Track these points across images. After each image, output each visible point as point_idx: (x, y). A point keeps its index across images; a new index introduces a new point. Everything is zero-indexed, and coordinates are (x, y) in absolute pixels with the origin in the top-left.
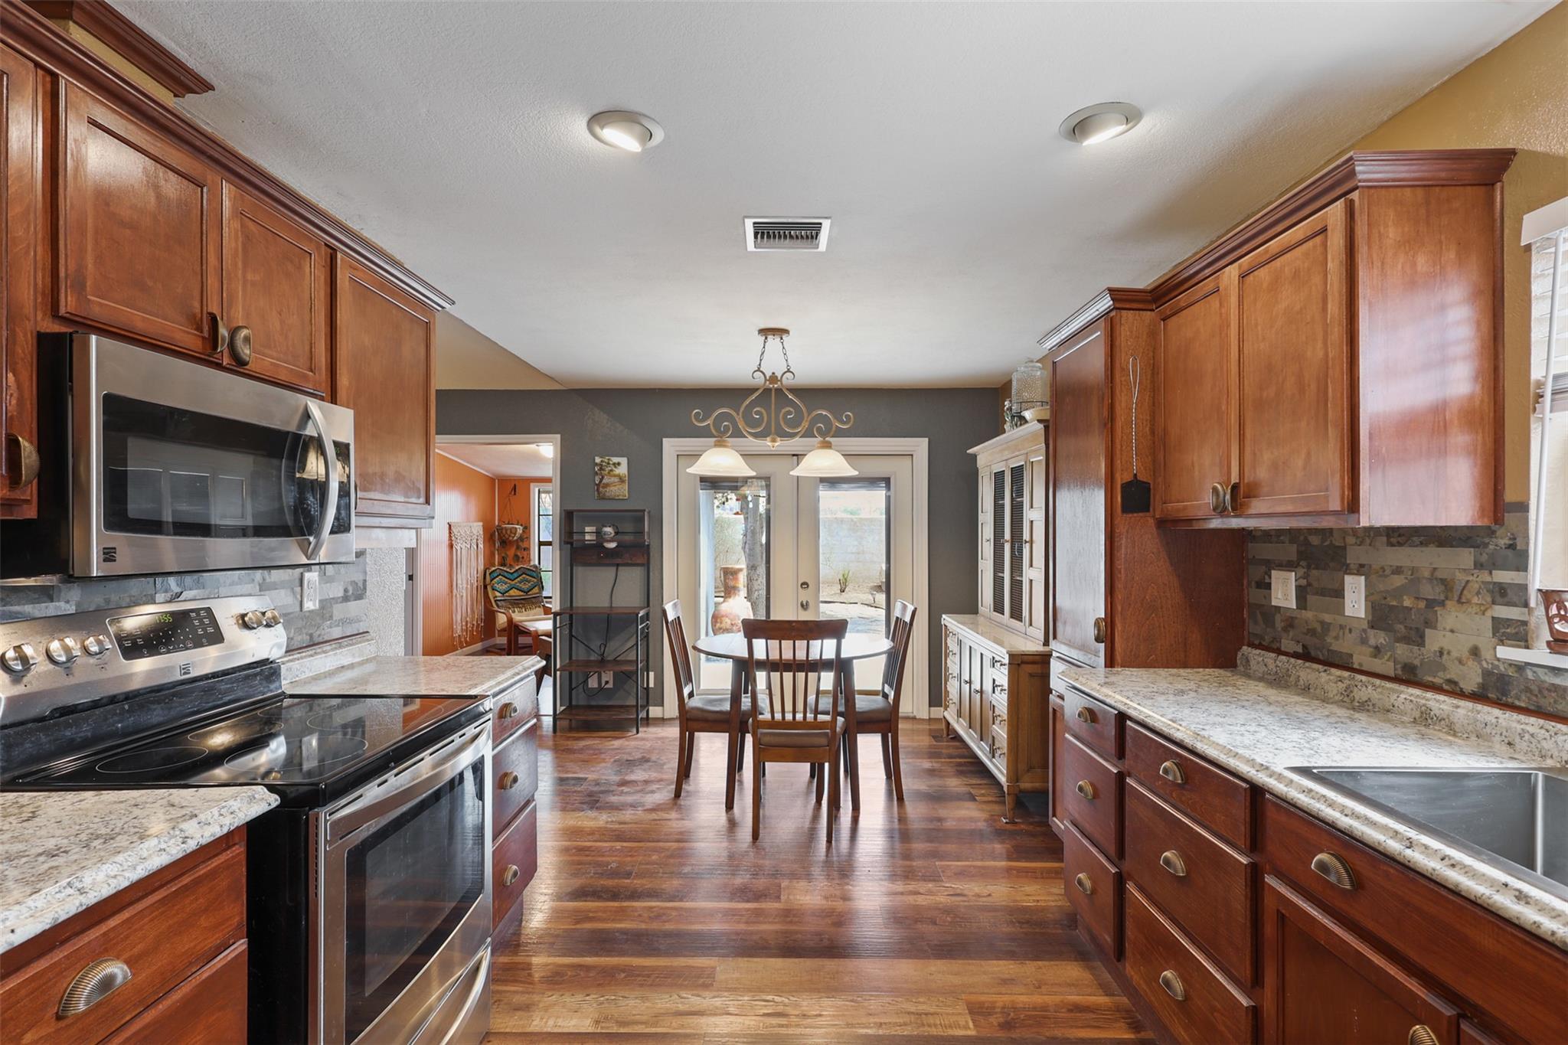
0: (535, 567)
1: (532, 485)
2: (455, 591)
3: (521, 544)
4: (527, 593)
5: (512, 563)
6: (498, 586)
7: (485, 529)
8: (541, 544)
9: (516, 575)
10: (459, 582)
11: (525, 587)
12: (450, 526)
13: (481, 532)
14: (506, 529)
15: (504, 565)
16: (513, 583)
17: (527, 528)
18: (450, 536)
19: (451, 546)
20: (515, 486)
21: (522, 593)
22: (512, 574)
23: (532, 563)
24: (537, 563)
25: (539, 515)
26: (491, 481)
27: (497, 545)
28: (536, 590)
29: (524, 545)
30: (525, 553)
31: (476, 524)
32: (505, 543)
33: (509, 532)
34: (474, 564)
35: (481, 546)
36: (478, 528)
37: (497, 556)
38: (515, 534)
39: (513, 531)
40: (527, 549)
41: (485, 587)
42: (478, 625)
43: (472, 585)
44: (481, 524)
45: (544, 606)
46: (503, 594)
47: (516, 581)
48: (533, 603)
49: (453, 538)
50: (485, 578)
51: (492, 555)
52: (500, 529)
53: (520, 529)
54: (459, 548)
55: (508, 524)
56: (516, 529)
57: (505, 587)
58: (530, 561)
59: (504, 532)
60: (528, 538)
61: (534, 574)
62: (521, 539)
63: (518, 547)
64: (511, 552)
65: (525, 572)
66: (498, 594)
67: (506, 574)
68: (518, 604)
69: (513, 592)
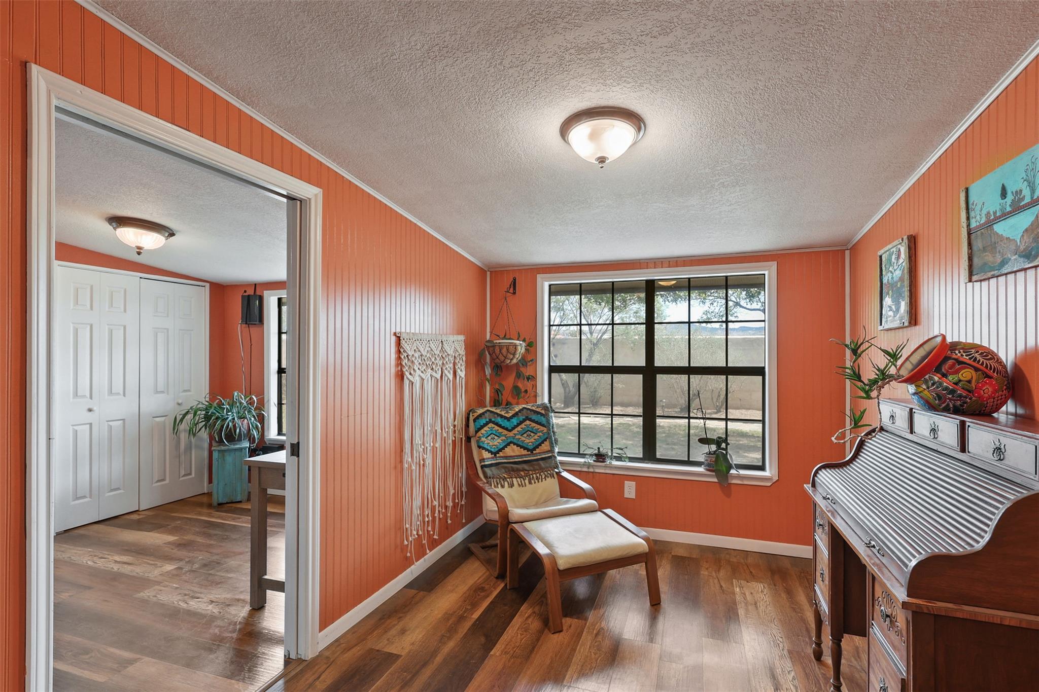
0: (545, 407)
1: (539, 277)
2: (407, 458)
3: (522, 369)
4: (532, 451)
5: (510, 399)
6: (487, 442)
7: (470, 347)
8: (553, 369)
9: (515, 421)
10: (418, 440)
11: (529, 441)
12: (399, 339)
13: (462, 352)
14: (501, 347)
15: (496, 403)
16: (511, 434)
17: (532, 345)
18: (399, 358)
19: (400, 376)
20: (515, 279)
21: (525, 452)
22: (508, 419)
23: (539, 402)
24: (546, 401)
25: (550, 326)
26: (481, 272)
27: (488, 371)
28: (545, 446)
29: (528, 372)
30: (529, 385)
31: (452, 338)
32: (498, 368)
33: (505, 351)
34: (448, 403)
35: (462, 374)
36: (456, 345)
37: (488, 388)
38: (514, 354)
39: (511, 349)
40: (532, 378)
41: (468, 439)
42: (455, 506)
43: (444, 440)
44: (462, 338)
45: (558, 474)
46: (495, 454)
47: (515, 431)
48: (542, 470)
49: (405, 362)
50: (467, 425)
51: (481, 388)
52: (491, 347)
53: (521, 347)
54: (416, 380)
55: (505, 338)
56: (515, 346)
57: (498, 442)
58: (535, 396)
59: (497, 351)
60: (534, 361)
61: (543, 420)
62: (524, 362)
63: (519, 375)
64: (509, 381)
65: (528, 416)
66: (486, 455)
67: (499, 420)
68: (518, 470)
69: (512, 451)
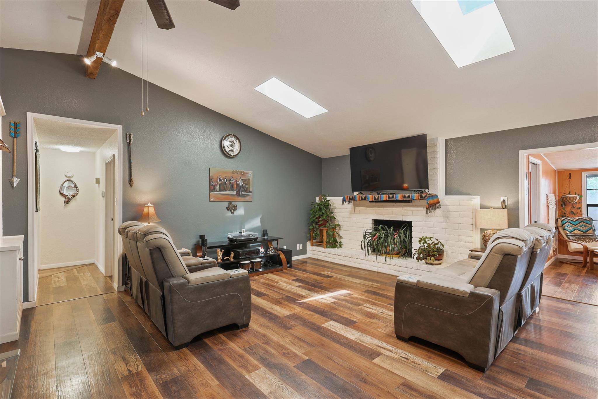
0: (589, 218)
1: (583, 173)
4: (585, 232)
6: (567, 228)
8: (588, 205)
9: (577, 222)
11: (584, 229)
12: (547, 195)
13: (555, 199)
14: (570, 198)
16: (576, 226)
17: (580, 197)
18: (547, 201)
19: (548, 206)
20: (570, 174)
21: (582, 233)
22: (574, 222)
24: (586, 216)
25: (587, 189)
26: (555, 171)
28: (591, 231)
29: (579, 206)
33: (572, 199)
35: (555, 206)
37: (558, 212)
38: (575, 200)
40: (580, 208)
44: (554, 195)
46: (571, 232)
47: (578, 225)
52: (565, 197)
56: (575, 197)
57: (571, 229)
58: (583, 215)
59: (568, 199)
60: (581, 202)
61: (589, 222)
63: (573, 207)
64: (568, 210)
65: (583, 221)
67: (571, 221)
68: (581, 238)
69: (577, 232)
